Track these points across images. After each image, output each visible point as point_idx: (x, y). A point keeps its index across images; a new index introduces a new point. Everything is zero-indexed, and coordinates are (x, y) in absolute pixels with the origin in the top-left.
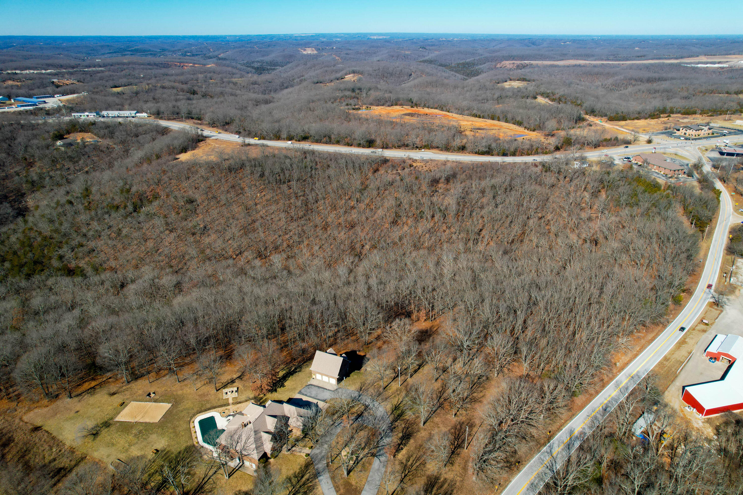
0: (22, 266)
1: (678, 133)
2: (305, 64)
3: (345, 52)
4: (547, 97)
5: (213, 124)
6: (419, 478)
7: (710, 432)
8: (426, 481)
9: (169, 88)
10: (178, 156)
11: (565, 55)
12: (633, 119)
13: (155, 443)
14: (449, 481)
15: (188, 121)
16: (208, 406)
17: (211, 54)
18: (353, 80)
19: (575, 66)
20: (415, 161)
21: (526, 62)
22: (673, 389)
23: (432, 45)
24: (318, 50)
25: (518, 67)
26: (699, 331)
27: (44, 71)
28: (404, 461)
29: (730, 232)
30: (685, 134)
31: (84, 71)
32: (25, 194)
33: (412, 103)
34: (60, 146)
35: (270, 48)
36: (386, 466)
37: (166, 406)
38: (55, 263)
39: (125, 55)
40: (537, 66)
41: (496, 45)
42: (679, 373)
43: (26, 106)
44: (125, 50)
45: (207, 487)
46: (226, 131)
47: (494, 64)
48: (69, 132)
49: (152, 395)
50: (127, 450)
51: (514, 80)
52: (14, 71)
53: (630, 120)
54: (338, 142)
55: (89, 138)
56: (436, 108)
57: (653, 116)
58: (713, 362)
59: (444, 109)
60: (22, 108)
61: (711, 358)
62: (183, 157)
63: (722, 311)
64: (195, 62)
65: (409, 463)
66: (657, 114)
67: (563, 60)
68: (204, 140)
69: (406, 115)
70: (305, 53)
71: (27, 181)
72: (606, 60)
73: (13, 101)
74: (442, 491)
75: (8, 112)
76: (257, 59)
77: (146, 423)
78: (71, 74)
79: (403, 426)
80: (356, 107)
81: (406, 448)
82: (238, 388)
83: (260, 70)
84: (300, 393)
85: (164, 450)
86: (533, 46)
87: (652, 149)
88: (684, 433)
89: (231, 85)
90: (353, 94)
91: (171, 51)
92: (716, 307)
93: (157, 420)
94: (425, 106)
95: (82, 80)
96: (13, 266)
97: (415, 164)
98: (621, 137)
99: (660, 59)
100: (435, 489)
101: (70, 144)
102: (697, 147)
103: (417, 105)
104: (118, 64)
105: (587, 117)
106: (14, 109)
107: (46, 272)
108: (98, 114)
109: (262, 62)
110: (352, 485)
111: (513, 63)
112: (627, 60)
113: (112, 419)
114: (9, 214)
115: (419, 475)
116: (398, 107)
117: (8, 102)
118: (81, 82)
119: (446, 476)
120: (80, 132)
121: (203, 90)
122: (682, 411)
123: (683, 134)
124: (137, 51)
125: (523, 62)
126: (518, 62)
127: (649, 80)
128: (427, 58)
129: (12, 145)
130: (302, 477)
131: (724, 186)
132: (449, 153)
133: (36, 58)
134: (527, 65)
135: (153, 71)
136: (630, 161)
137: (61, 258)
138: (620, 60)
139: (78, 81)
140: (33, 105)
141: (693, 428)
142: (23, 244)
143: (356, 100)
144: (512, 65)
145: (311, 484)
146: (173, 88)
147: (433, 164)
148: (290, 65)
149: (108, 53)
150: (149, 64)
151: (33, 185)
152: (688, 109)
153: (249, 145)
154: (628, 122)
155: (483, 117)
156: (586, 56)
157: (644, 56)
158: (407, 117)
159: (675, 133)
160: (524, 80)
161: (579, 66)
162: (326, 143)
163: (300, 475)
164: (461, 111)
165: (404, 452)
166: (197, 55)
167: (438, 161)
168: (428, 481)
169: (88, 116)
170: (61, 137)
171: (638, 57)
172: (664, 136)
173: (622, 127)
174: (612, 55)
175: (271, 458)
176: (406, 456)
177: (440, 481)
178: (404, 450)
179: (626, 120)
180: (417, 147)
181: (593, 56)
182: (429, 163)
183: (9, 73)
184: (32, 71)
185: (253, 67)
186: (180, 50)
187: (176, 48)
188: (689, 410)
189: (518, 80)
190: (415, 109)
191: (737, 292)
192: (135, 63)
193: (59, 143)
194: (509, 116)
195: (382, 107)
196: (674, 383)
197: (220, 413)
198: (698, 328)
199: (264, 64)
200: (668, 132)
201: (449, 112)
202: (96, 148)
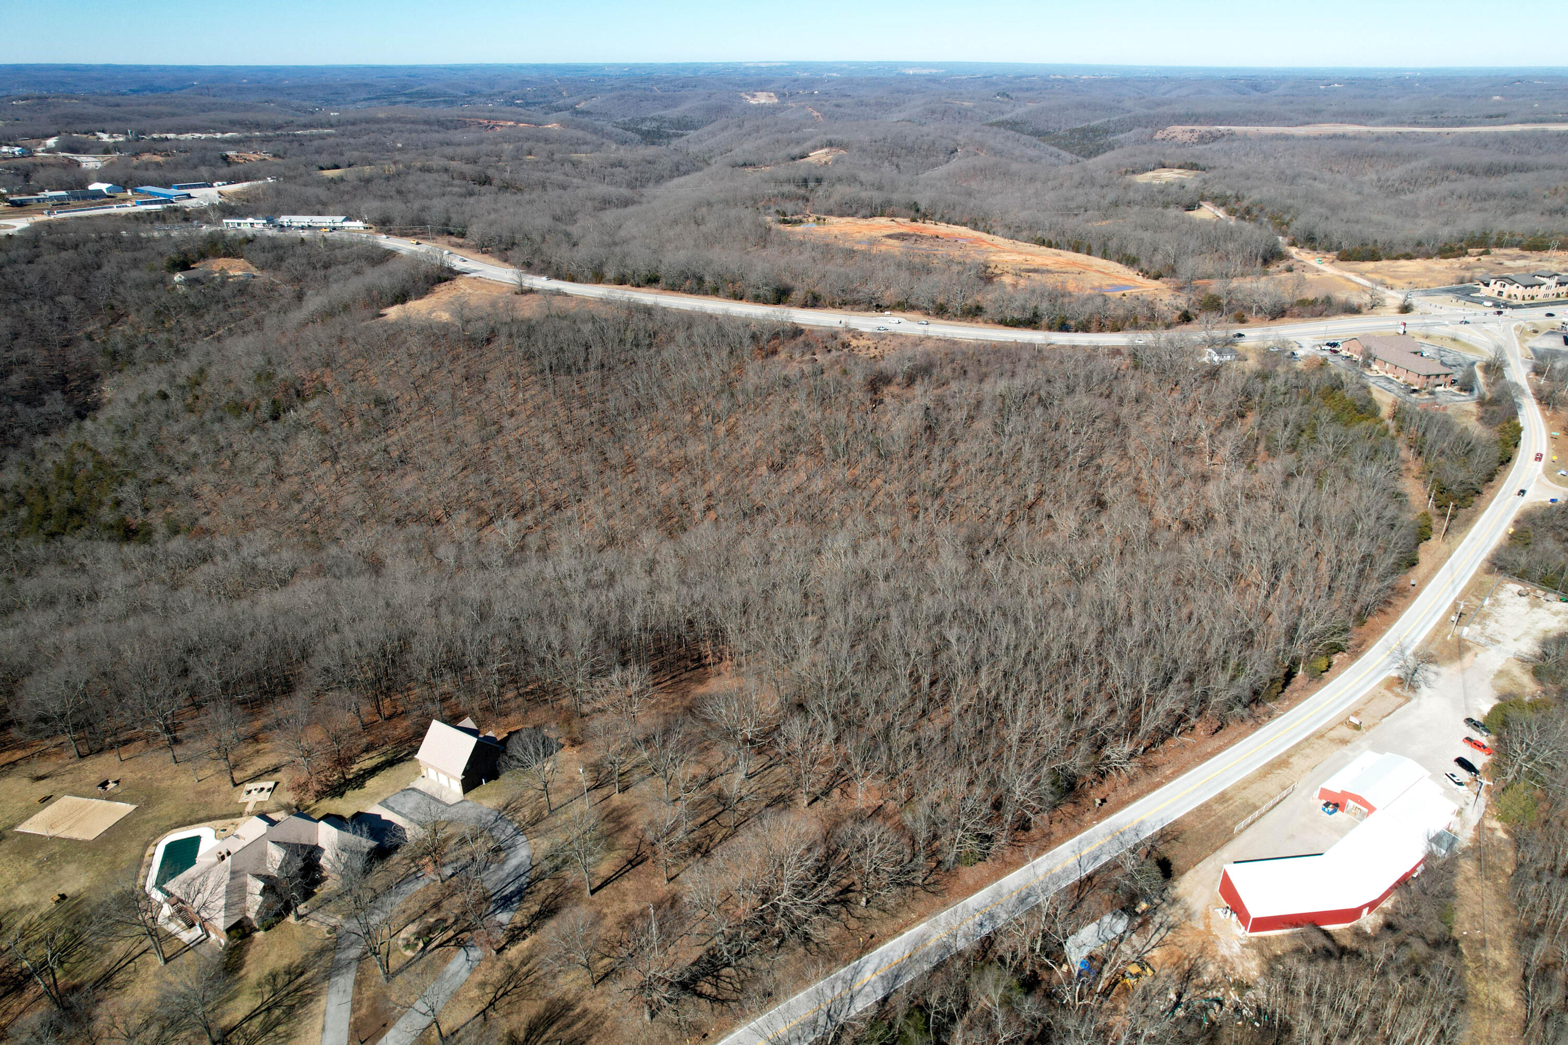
0: (47, 516)
1: (1485, 291)
2: (740, 126)
3: (834, 102)
4: (1223, 205)
5: (484, 247)
6: (531, 1003)
7: (1251, 968)
8: (542, 1011)
9: (438, 171)
10: (383, 312)
11: (1317, 112)
12: (1397, 258)
13: (67, 881)
14: (590, 1016)
15: (439, 239)
16: (202, 814)
17: (561, 102)
18: (823, 161)
19: (1334, 137)
20: (858, 334)
21: (1221, 128)
22: (1210, 867)
23: (1028, 90)
24: (781, 96)
25: (1202, 139)
26: (1332, 740)
27: (219, 135)
28: (516, 964)
29: (1517, 522)
30: (1500, 293)
31: (295, 135)
32: (98, 376)
33: (917, 212)
34: (180, 283)
35: (683, 92)
36: (472, 970)
37: (125, 808)
38: (107, 515)
39: (395, 103)
40: (1245, 137)
41: (1169, 91)
42: (1241, 831)
43: (151, 203)
44: (396, 93)
45: (119, 978)
46: (506, 261)
47: (1149, 130)
48: (203, 256)
49: (111, 786)
50: (10, 892)
51: (1172, 167)
52: (164, 136)
53: (1389, 258)
54: (715, 292)
55: (236, 269)
56: (965, 225)
57: (1447, 251)
58: (1331, 813)
59: (981, 225)
60: (142, 208)
61: (1327, 805)
62: (393, 313)
63: (1408, 700)
64: (522, 118)
65: (525, 969)
66: (1461, 248)
67: (1308, 123)
68: (452, 279)
69: (890, 236)
70: (753, 102)
71: (104, 350)
72: (1410, 125)
73: (129, 193)
74: (566, 1035)
75: (115, 215)
76: (652, 115)
77: (70, 840)
78: (266, 140)
79: (551, 891)
80: (795, 218)
81: (533, 936)
82: (277, 784)
83: (652, 137)
84: (384, 804)
85: (77, 898)
86: (1254, 93)
87: (1397, 326)
88: (1187, 967)
89: (568, 167)
90: (802, 191)
91: (485, 96)
92: (1399, 690)
93: (91, 837)
94: (942, 219)
95: (282, 154)
96: (31, 516)
97: (854, 343)
98: (1341, 296)
99: (1541, 121)
100: (555, 1027)
101: (197, 281)
102: (1514, 325)
103: (925, 217)
104: (367, 122)
105: (1293, 251)
106: (130, 208)
107: (85, 531)
108: (270, 221)
109: (661, 119)
110: (388, 1000)
111: (1192, 131)
112: (1462, 124)
113: (13, 826)
114: (59, 413)
115: (534, 996)
116: (883, 221)
117: (121, 195)
118: (280, 157)
119: (588, 1004)
120: (225, 256)
121: (507, 175)
122: (1207, 916)
123: (1495, 295)
124: (420, 95)
125: (1213, 129)
126: (1204, 129)
127: (1492, 171)
128: (1007, 117)
129: (91, 279)
130: (302, 974)
131: (1544, 416)
132: (943, 322)
133: (222, 109)
134: (1223, 135)
135: (423, 136)
136: (1336, 352)
137: (118, 503)
138: (1443, 125)
139: (275, 156)
140: (165, 202)
141: (1213, 957)
142: (60, 472)
143: (801, 203)
144: (1189, 135)
145: (310, 991)
146: (446, 170)
147: (895, 343)
148: (710, 128)
149: (364, 100)
150: (427, 122)
151: (114, 359)
152: (1543, 236)
153: (531, 291)
154: (1385, 263)
155: (1057, 246)
156: (1367, 116)
157: (1505, 115)
158: (891, 241)
159: (1478, 290)
160: (1193, 167)
161: (1344, 136)
162: (691, 292)
163: (299, 971)
164: (1014, 232)
165: (525, 944)
166: (534, 104)
167: (907, 337)
168: (546, 1010)
169: (252, 224)
170: (184, 266)
171: (1491, 117)
172: (1450, 296)
173: (1362, 274)
174: (1428, 113)
175: (258, 930)
176: (527, 953)
177: (571, 1013)
178: (527, 940)
179: (1379, 259)
180: (878, 306)
181: (1382, 114)
182: (887, 341)
183: (154, 139)
184: (197, 135)
185: (638, 131)
186: (502, 93)
187: (495, 90)
188: (1222, 916)
189: (1180, 167)
190: (920, 224)
191: (1468, 657)
192: (398, 120)
193: (178, 277)
194: (1113, 244)
195: (850, 219)
196: (1218, 852)
197: (216, 831)
198: (1333, 734)
199: (666, 125)
200: (1465, 288)
201: (988, 233)
202: (243, 288)
